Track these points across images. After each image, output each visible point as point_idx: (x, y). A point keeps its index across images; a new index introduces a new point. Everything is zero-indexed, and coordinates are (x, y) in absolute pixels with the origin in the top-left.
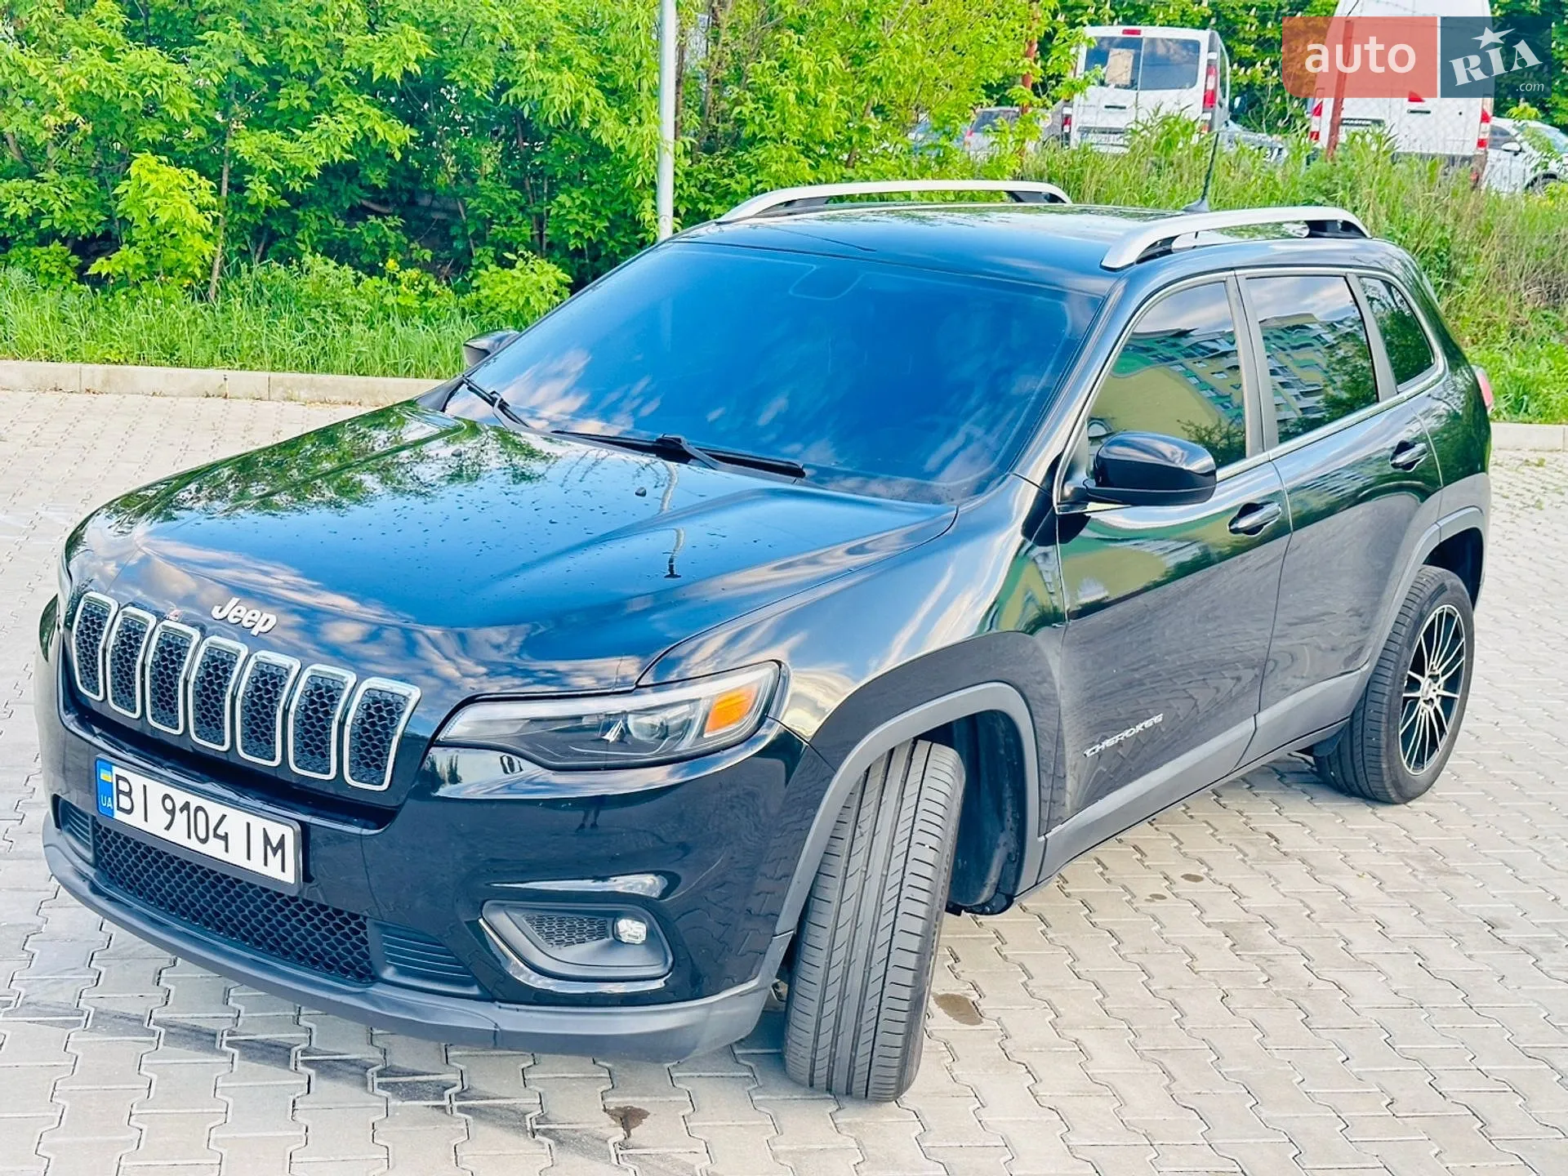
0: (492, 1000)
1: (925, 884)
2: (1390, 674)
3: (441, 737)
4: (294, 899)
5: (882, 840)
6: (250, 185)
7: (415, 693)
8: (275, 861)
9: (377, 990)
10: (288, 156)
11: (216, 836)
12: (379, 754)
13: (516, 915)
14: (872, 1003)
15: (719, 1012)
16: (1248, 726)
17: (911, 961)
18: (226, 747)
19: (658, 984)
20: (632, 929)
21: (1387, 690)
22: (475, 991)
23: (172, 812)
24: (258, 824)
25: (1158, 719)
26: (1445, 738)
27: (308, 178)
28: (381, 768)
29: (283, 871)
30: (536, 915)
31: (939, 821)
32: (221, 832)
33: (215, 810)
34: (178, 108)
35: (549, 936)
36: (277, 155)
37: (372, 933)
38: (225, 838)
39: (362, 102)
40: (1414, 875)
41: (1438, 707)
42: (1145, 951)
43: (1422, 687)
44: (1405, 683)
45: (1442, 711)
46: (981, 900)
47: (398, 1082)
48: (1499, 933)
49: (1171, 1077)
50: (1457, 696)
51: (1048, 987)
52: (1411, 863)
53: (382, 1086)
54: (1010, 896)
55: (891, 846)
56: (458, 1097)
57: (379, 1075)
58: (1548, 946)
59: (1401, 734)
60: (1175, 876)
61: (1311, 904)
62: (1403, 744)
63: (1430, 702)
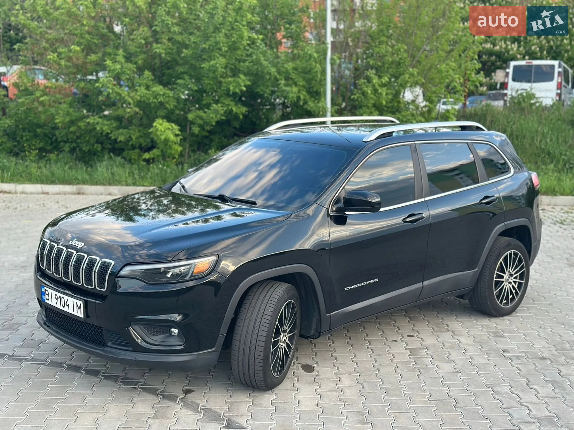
0: (136, 352)
1: (268, 322)
2: (488, 272)
3: (119, 275)
4: (83, 322)
5: (257, 308)
6: (192, 128)
7: (113, 263)
8: (79, 311)
9: (106, 349)
10: (205, 118)
11: (66, 305)
12: (104, 280)
13: (140, 326)
14: (252, 357)
15: (202, 357)
16: (420, 285)
17: (263, 344)
18: (70, 280)
19: (182, 347)
20: (175, 331)
21: (487, 278)
22: (131, 349)
23: (57, 299)
24: (76, 301)
25: (376, 280)
26: (519, 296)
28: (104, 284)
29: (80, 314)
30: (147, 326)
33: (66, 297)
35: (151, 334)
37: (103, 332)
38: (68, 306)
39: (229, 100)
40: (488, 337)
41: (514, 285)
42: (379, 355)
43: (505, 278)
44: (495, 276)
45: (516, 287)
46: (311, 334)
47: (126, 381)
48: (505, 354)
49: (363, 388)
50: (524, 282)
51: (341, 364)
52: (490, 334)
53: (121, 382)
54: (320, 333)
55: (259, 310)
56: (141, 385)
57: (122, 379)
58: (518, 358)
59: (495, 293)
60: (405, 336)
61: (446, 344)
62: (497, 296)
63: (510, 283)
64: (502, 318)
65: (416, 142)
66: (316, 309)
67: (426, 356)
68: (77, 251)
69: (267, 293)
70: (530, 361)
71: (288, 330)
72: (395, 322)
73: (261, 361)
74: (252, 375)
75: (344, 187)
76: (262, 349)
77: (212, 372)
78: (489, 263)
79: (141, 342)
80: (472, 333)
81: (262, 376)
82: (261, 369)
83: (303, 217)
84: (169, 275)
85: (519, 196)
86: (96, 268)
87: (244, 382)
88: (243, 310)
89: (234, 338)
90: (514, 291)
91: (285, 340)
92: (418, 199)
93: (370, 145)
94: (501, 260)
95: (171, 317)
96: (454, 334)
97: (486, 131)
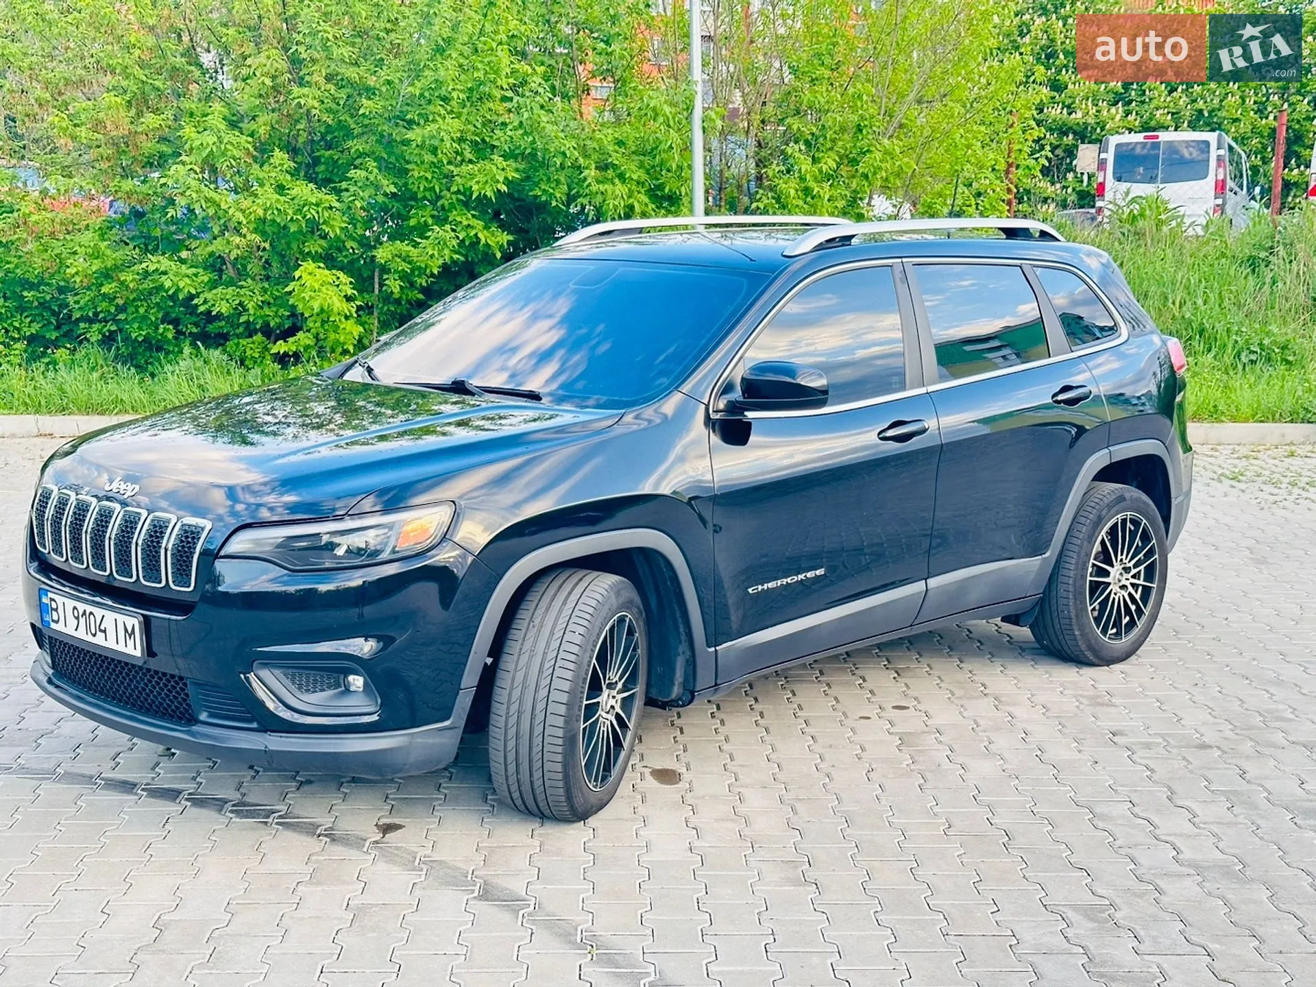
0: (265, 731)
1: (573, 658)
2: (1073, 561)
3: (222, 553)
4: (141, 668)
5: (546, 631)
6: (386, 282)
7: (209, 526)
8: (130, 643)
9: (197, 728)
10: (415, 259)
11: (101, 630)
12: (187, 566)
13: (277, 672)
14: (537, 740)
15: (420, 740)
16: (919, 587)
17: (562, 710)
18: (107, 573)
19: (375, 718)
20: (357, 682)
21: (1072, 574)
22: (255, 725)
23: (77, 618)
24: (121, 618)
25: (820, 572)
26: (1144, 619)
27: (432, 275)
28: (189, 577)
29: (134, 649)
30: (290, 671)
31: (588, 617)
32: (102, 628)
33: (98, 612)
34: (332, 227)
35: (300, 689)
36: (406, 259)
37: (190, 690)
38: (104, 631)
39: (470, 216)
40: (1078, 707)
41: (1133, 592)
42: (831, 746)
43: (1112, 575)
44: (1090, 570)
45: (1137, 597)
46: (673, 696)
47: (243, 809)
48: (1116, 739)
49: (795, 813)
50: (1155, 586)
51: (742, 766)
52: (1082, 700)
53: (232, 812)
54: (692, 693)
55: (552, 633)
56: (280, 817)
57: (233, 806)
58: (1148, 746)
59: (1090, 609)
60: (888, 707)
61: (981, 722)
62: (1095, 619)
63: (1123, 587)
64: (1106, 668)
65: (904, 260)
66: (683, 637)
67: (937, 746)
68: (124, 504)
69: (570, 593)
70: (1175, 751)
71: (620, 685)
72: (864, 680)
73: (560, 749)
74: (538, 783)
75: (741, 358)
76: (560, 722)
77: (444, 788)
78: (1075, 541)
79: (276, 708)
80: (1041, 698)
81: (561, 784)
82: (559, 767)
83: (649, 421)
84: (340, 552)
85: (1139, 398)
86: (169, 541)
87: (519, 802)
88: (515, 635)
89: (496, 698)
90: (1133, 608)
91: (612, 707)
92: (912, 388)
93: (796, 266)
94: (1103, 533)
95: (346, 646)
96: (1000, 701)
97: (1063, 243)
